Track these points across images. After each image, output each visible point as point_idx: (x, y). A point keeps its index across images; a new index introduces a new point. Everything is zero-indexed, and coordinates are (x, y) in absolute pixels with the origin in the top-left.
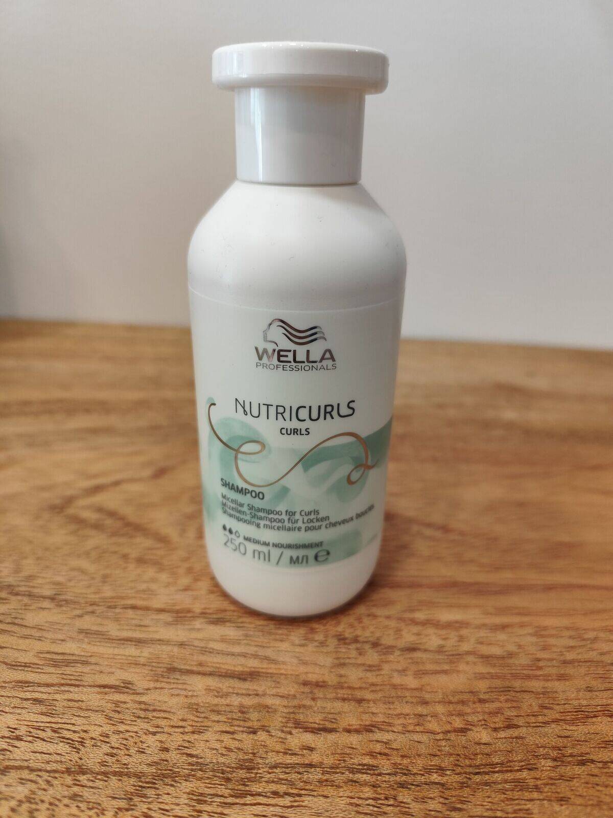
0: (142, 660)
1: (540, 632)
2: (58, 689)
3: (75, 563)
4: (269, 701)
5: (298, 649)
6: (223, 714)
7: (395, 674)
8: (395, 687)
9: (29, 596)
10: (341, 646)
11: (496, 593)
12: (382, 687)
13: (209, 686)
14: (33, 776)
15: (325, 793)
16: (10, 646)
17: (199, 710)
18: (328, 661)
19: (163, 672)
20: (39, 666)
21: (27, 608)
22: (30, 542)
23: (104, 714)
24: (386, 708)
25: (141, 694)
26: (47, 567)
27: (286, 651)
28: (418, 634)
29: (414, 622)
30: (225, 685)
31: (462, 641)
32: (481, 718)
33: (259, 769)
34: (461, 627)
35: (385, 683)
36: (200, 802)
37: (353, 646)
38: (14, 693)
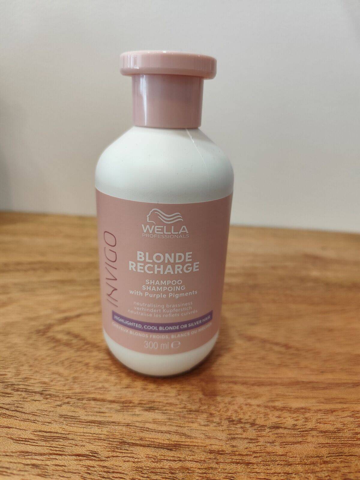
0: (102, 437)
1: (355, 415)
2: (48, 457)
3: (54, 369)
4: (189, 465)
5: (203, 428)
6: (158, 475)
7: (268, 445)
8: (268, 453)
9: (25, 391)
10: (231, 426)
11: (324, 388)
12: (261, 454)
13: (147, 455)
16: (15, 427)
17: (143, 472)
18: (223, 436)
19: (117, 445)
20: (35, 441)
21: (25, 400)
22: (25, 355)
23: (80, 475)
24: (265, 469)
25: (104, 460)
26: (37, 372)
27: (196, 430)
28: (279, 417)
29: (275, 408)
30: (159, 453)
31: (307, 422)
32: (327, 474)
34: (306, 412)
35: (262, 451)
37: (239, 426)
38: (19, 460)
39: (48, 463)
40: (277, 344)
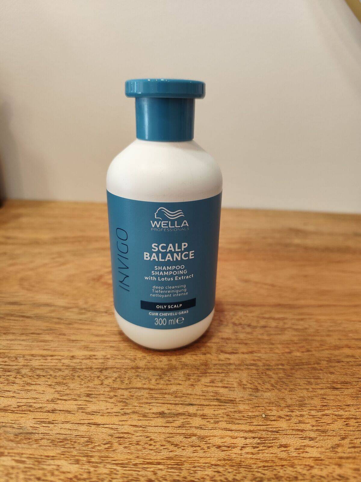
1: (317, 321)
7: (259, 335)
8: (259, 339)
9: (95, 311)
10: (235, 326)
14: (118, 370)
15: (238, 372)
16: (94, 329)
21: (96, 316)
22: (88, 292)
24: (257, 346)
26: (99, 301)
28: (266, 322)
29: (264, 318)
31: (285, 324)
32: (296, 348)
33: (209, 365)
34: (284, 319)
35: (255, 338)
36: (188, 376)
37: (240, 326)
38: (101, 344)
39: (119, 345)
40: (265, 284)
